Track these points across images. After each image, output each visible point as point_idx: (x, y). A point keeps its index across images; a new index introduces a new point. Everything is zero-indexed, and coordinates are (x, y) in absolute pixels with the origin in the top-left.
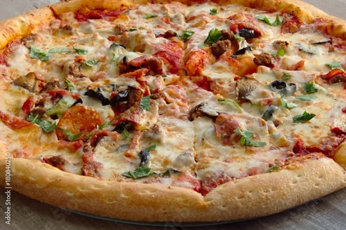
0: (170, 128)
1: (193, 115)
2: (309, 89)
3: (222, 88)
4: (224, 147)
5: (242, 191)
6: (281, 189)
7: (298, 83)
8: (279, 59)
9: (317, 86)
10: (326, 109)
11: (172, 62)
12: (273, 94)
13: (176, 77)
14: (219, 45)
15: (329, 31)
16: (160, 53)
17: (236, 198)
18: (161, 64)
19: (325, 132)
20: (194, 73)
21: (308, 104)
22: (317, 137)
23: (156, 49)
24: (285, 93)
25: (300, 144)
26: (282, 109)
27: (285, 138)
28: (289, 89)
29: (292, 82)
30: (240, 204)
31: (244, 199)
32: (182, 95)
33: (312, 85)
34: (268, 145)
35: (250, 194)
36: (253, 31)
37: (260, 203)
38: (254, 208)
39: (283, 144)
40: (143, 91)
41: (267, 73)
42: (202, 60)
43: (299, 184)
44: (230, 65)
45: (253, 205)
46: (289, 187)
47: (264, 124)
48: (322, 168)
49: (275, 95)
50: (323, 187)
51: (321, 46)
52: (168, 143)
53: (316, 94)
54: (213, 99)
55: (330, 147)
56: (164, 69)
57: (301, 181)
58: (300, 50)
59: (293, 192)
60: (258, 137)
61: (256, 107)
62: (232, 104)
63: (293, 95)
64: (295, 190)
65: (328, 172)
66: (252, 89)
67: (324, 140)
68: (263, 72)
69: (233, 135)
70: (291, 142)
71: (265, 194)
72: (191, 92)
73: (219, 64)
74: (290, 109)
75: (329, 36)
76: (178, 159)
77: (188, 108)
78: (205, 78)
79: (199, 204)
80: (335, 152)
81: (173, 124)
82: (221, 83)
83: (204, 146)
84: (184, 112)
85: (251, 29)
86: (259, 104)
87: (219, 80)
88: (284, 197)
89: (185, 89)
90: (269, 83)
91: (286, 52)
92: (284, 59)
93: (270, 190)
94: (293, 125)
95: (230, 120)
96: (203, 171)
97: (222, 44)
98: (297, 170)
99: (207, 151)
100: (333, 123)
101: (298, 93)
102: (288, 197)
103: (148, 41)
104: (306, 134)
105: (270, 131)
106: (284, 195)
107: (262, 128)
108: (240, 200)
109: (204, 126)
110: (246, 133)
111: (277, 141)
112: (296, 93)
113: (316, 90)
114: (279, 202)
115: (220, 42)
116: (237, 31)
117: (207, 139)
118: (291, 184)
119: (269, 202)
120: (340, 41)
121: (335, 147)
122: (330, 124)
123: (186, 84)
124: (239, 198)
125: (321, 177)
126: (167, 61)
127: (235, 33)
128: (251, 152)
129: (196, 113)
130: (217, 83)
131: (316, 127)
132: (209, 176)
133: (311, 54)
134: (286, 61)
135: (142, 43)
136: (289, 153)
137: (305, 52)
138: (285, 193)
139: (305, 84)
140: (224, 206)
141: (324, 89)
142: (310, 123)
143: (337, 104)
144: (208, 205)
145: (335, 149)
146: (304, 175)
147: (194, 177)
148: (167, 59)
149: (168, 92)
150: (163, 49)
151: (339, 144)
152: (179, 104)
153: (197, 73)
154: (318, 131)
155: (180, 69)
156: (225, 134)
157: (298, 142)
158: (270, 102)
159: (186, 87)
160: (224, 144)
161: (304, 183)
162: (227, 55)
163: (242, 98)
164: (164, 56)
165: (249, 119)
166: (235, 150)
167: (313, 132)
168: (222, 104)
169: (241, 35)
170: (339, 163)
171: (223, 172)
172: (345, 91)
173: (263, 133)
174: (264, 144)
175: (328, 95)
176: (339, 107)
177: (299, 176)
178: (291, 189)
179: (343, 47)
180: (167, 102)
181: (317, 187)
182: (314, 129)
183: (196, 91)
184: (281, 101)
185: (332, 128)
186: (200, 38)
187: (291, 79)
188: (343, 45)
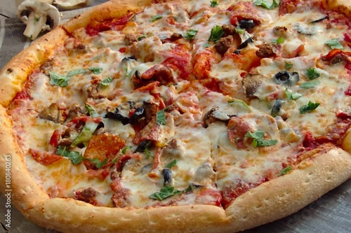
0: (187, 139)
1: (207, 122)
2: (312, 75)
3: (230, 88)
4: (239, 151)
5: (259, 200)
6: (295, 191)
7: (300, 70)
8: (279, 47)
9: (318, 70)
10: (330, 94)
11: (181, 68)
12: (277, 87)
13: (187, 82)
14: (221, 43)
15: (325, 6)
16: (168, 60)
17: (256, 209)
18: (171, 71)
19: (332, 119)
20: (202, 76)
21: (312, 91)
22: (324, 126)
23: (164, 56)
24: (289, 83)
25: (309, 138)
26: (288, 101)
27: (294, 133)
28: (292, 78)
29: (294, 71)
30: (259, 213)
31: (261, 207)
32: (194, 101)
33: (314, 70)
34: (280, 142)
35: (267, 202)
36: (252, 21)
37: (277, 208)
38: (273, 213)
39: (292, 139)
40: (158, 104)
41: (269, 64)
42: (209, 62)
43: (312, 182)
44: (234, 61)
45: (271, 211)
46: (302, 187)
47: (272, 121)
48: (332, 161)
49: (280, 88)
50: (335, 179)
51: (319, 24)
52: (188, 156)
53: (319, 79)
54: (223, 101)
55: (337, 135)
56: (175, 76)
57: (313, 179)
58: (299, 33)
59: (307, 191)
60: (269, 136)
61: (264, 102)
62: (241, 105)
63: (297, 84)
64: (309, 189)
65: (338, 165)
66: (258, 85)
67: (331, 128)
68: (266, 64)
69: (245, 139)
70: (300, 136)
71: (281, 198)
72: (202, 96)
73: (224, 62)
74: (295, 100)
75: (325, 12)
76: (198, 172)
77: (201, 114)
78: (213, 79)
79: (222, 220)
80: (343, 139)
81: (190, 134)
82: (229, 83)
83: (220, 154)
84: (198, 120)
85: (251, 19)
86: (266, 100)
87: (226, 79)
88: (299, 198)
89: (196, 95)
90: (273, 75)
91: (285, 37)
92: (285, 46)
93: (285, 193)
94: (301, 117)
95: (240, 123)
96: (220, 182)
97: (224, 41)
98: (308, 169)
99: (224, 159)
100: (337, 109)
101: (302, 81)
102: (303, 197)
103: (156, 49)
104: (314, 125)
105: (280, 127)
106: (299, 195)
107: (272, 125)
108: (259, 209)
109: (219, 131)
110: (257, 134)
111: (287, 136)
112: (300, 82)
113: (318, 75)
114: (296, 203)
115: (222, 39)
116: (237, 23)
117: (222, 146)
118: (305, 184)
119: (285, 205)
120: (337, 16)
121: (342, 134)
122: (335, 110)
123: (196, 89)
124: (257, 207)
125: (331, 170)
126: (176, 67)
127: (236, 26)
128: (265, 152)
129: (209, 120)
130: (226, 84)
131: (322, 116)
132: (229, 186)
133: (310, 35)
134: (287, 48)
135: (151, 53)
136: (300, 148)
137: (303, 34)
138: (299, 193)
139: (307, 70)
140: (245, 218)
141: (326, 73)
142: (316, 112)
143: (339, 86)
144: (230, 219)
145: (342, 137)
146: (315, 171)
147: (215, 189)
148: (176, 65)
149: (180, 102)
150: (170, 55)
151: (346, 130)
152: (192, 112)
153: (206, 76)
154: (324, 119)
155: (189, 74)
156: (238, 139)
157: (307, 136)
158: (276, 96)
159: (197, 92)
160: (239, 148)
161: (316, 180)
162: (231, 52)
163: (250, 95)
164: (173, 63)
165: (259, 118)
166: (250, 152)
167: (319, 121)
168: (232, 106)
169: (242, 27)
171: (240, 180)
172: (347, 70)
173: (272, 130)
174: (276, 141)
175: (331, 78)
176: (342, 90)
177: (310, 174)
178: (305, 189)
179: (339, 21)
180: (182, 112)
181: (329, 181)
182: (320, 118)
183: (206, 94)
184: (287, 93)
185: (338, 113)
186: (204, 37)
187: (294, 67)
188: (341, 18)
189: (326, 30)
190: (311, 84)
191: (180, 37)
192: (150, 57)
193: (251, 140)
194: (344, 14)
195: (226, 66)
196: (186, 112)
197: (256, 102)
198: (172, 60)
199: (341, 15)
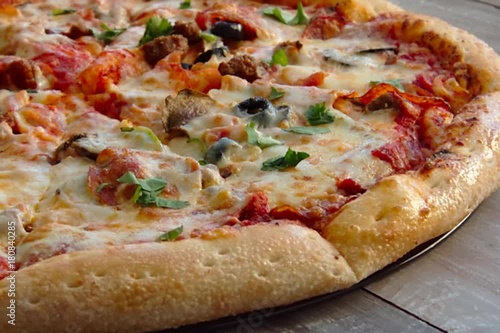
0: (1, 173)
1: (61, 154)
2: (317, 117)
3: (139, 113)
5: (80, 272)
6: (172, 274)
7: (298, 105)
8: (275, 69)
9: (333, 112)
10: (340, 149)
11: (61, 76)
12: (235, 121)
13: (58, 93)
14: (158, 43)
15: (398, 33)
16: (43, 57)
17: (66, 287)
18: (34, 71)
19: (324, 187)
20: (95, 87)
21: (305, 141)
22: (301, 195)
23: (36, 49)
24: (264, 122)
25: (258, 204)
26: (246, 147)
27: (229, 193)
28: (272, 112)
29: (284, 104)
30: (70, 299)
31: (81, 288)
32: (54, 121)
33: (323, 108)
34: (194, 205)
35: (98, 279)
36: (239, 27)
37: (118, 300)
39: (222, 204)
41: (239, 89)
42: (118, 68)
43: (221, 267)
44: (171, 77)
45: (100, 303)
46: (193, 271)
47: (194, 168)
48: (284, 242)
49: (243, 121)
50: (278, 280)
51: (374, 56)
53: (331, 127)
54: (114, 130)
55: (320, 210)
56: (42, 82)
57: (225, 263)
58: (326, 59)
59: (203, 283)
60: (175, 192)
61: (197, 145)
62: (145, 136)
63: (279, 124)
64: (207, 280)
65: (295, 253)
66: (196, 115)
67: (315, 201)
68: (231, 87)
69: (123, 186)
70: (240, 198)
71: (132, 281)
72: (77, 118)
73: (152, 74)
74: (262, 149)
75: (395, 42)
77: (58, 144)
78: (114, 96)
80: (330, 220)
81: (14, 167)
82: (143, 106)
83: (56, 205)
84: (46, 150)
85: (237, 22)
86: (202, 139)
87: (140, 99)
88: (178, 292)
89: (67, 115)
90: (236, 104)
91: (294, 60)
93: (147, 274)
94: (259, 175)
95: (124, 158)
97: (165, 40)
98: (221, 242)
99: (57, 214)
100: (345, 173)
101: (292, 123)
102: (188, 292)
103: (26, 37)
104: (279, 188)
105: (207, 181)
106: (178, 286)
107: (190, 174)
108: (72, 289)
109: (74, 171)
110: (151, 183)
111: (213, 198)
112: (287, 123)
113: (330, 119)
114: (166, 302)
115: (161, 38)
116: (208, 25)
117: (68, 193)
118: (200, 266)
119: (139, 298)
120: (414, 48)
121: (332, 210)
122: (338, 174)
123: (72, 107)
124: (71, 286)
125: (275, 258)
126: (50, 71)
127: (204, 29)
128: (151, 216)
130: (134, 106)
131: (307, 178)
132: (37, 253)
133: (345, 65)
134: (287, 74)
135: (13, 42)
136: (229, 218)
137: (333, 62)
138: (182, 282)
139: (311, 107)
140: (34, 301)
141: (348, 119)
142: (295, 170)
143: (367, 142)
145: (330, 216)
146: (236, 251)
148: (53, 67)
149: (23, 114)
150: (50, 50)
151: (341, 206)
152: (40, 136)
153: (101, 88)
154: (308, 185)
155: (72, 83)
156: (106, 184)
157: (254, 200)
158: (224, 134)
160: (101, 202)
161: (232, 267)
162: (173, 59)
163: (173, 129)
164: (48, 63)
165: (169, 159)
166: (120, 213)
167: (296, 186)
168: (126, 137)
169: (213, 32)
171: (67, 246)
172: (396, 125)
173: (188, 185)
174: (187, 204)
175: (354, 129)
176: (368, 147)
177: (222, 253)
178: (197, 276)
179: (417, 58)
180: (16, 130)
181: (264, 279)
182: (300, 181)
183: (85, 116)
184: (249, 133)
185: (341, 180)
186: (134, 39)
187: (285, 98)
188: (420, 54)
189: (383, 66)
190: (310, 130)
191: (90, 33)
192: (10, 50)
193: (131, 189)
194: (430, 48)
195: (151, 81)
196: (26, 132)
197: (183, 142)
198: (49, 58)
199: (424, 49)
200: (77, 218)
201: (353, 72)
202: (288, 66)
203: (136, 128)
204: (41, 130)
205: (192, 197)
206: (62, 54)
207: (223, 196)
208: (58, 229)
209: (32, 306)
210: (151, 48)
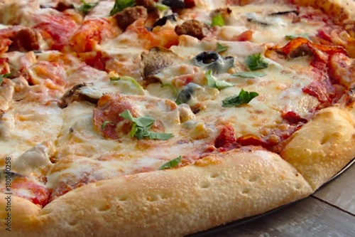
0: (24, 116)
1: (68, 100)
2: (255, 64)
3: (122, 66)
4: (104, 142)
5: (107, 198)
6: (178, 196)
7: (238, 56)
8: (215, 29)
9: (266, 60)
10: (278, 88)
11: (56, 37)
12: (195, 70)
13: (57, 53)
14: (127, 13)
16: (41, 25)
17: (98, 212)
18: (37, 37)
19: (273, 118)
20: (84, 48)
21: (250, 83)
22: (257, 125)
23: (36, 20)
24: (216, 69)
25: (227, 134)
26: (207, 89)
27: (204, 126)
28: (222, 62)
29: (229, 55)
30: (101, 220)
31: (108, 211)
32: (58, 74)
33: (259, 58)
34: (177, 137)
35: (121, 203)
37: (138, 219)
38: (127, 227)
39: (199, 135)
41: (192, 45)
42: (100, 32)
43: (214, 189)
44: (140, 37)
45: (126, 222)
46: (194, 192)
47: (173, 108)
48: (258, 165)
49: (202, 70)
50: (257, 196)
51: (282, 16)
52: (14, 137)
53: (266, 71)
54: (104, 80)
55: (277, 137)
56: (43, 45)
57: (216, 184)
58: (249, 20)
59: (202, 202)
60: (161, 126)
61: (168, 89)
62: (130, 83)
63: (228, 71)
64: (205, 199)
65: (267, 173)
66: (165, 65)
67: (268, 130)
68: (187, 44)
69: (121, 124)
70: (214, 131)
71: (148, 203)
72: (74, 71)
73: (124, 36)
74: (219, 90)
75: (295, 6)
76: (23, 158)
77: (62, 91)
78: (99, 53)
80: (284, 145)
81: (33, 112)
82: (122, 60)
83: (72, 140)
84: (54, 97)
86: (174, 83)
87: (119, 55)
88: (184, 210)
89: (66, 69)
90: (192, 57)
91: (227, 22)
92: (222, 30)
93: (159, 197)
94: (222, 110)
95: (119, 101)
96: (57, 174)
97: (132, 11)
98: (211, 167)
99: (73, 148)
100: (286, 107)
101: (237, 70)
102: (193, 210)
103: (26, 11)
104: (240, 122)
105: (183, 117)
106: (184, 205)
107: (171, 112)
108: (102, 212)
109: (80, 113)
110: (142, 120)
111: (192, 131)
112: (233, 70)
113: (265, 66)
114: (175, 218)
115: (128, 9)
117: (79, 131)
118: (198, 188)
119: (154, 217)
120: (311, 10)
121: (285, 137)
122: (281, 108)
123: (69, 63)
124: (101, 209)
125: (254, 178)
126: (49, 35)
127: (157, 1)
128: (147, 147)
130: (116, 60)
131: (259, 112)
132: (65, 181)
133: (265, 25)
134: (224, 32)
135: (18, 14)
136: (208, 146)
137: (255, 22)
138: (186, 202)
139: (249, 56)
140: (72, 224)
141: (277, 64)
142: (249, 106)
143: (295, 82)
145: (285, 141)
146: (224, 174)
147: (41, 184)
148: (50, 33)
149: (35, 70)
150: (45, 20)
151: (291, 134)
152: (49, 86)
153: (89, 48)
154: (260, 117)
155: (65, 45)
156: (107, 122)
157: (224, 131)
158: (189, 80)
159: (68, 67)
160: (105, 137)
161: (223, 188)
162: (139, 24)
163: (149, 78)
164: (46, 30)
165: (152, 101)
166: (122, 145)
167: (253, 118)
168: (115, 85)
169: (164, 3)
170: (289, 161)
171: (88, 174)
172: (312, 68)
173: (170, 121)
174: (171, 136)
175: (283, 72)
176: (298, 86)
177: (213, 176)
178: (198, 197)
179: (314, 17)
180: (31, 82)
181: (245, 195)
182: (255, 115)
183: (81, 69)
184: (208, 78)
185: (285, 112)
186: (105, 10)
187: (229, 51)
188: (315, 14)
189: (291, 24)
190: (251, 74)
191: (72, 7)
192: (15, 21)
193: (128, 127)
194: (322, 9)
195: (125, 42)
196: (38, 83)
197: (158, 87)
198: (45, 26)
199: (318, 11)
200: (90, 151)
201: (271, 29)
202: (224, 27)
203: (121, 77)
204: (49, 81)
205: (175, 130)
206: (55, 23)
207: (200, 129)
208: (78, 161)
209: (72, 228)
210: (121, 16)
